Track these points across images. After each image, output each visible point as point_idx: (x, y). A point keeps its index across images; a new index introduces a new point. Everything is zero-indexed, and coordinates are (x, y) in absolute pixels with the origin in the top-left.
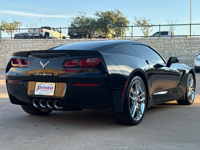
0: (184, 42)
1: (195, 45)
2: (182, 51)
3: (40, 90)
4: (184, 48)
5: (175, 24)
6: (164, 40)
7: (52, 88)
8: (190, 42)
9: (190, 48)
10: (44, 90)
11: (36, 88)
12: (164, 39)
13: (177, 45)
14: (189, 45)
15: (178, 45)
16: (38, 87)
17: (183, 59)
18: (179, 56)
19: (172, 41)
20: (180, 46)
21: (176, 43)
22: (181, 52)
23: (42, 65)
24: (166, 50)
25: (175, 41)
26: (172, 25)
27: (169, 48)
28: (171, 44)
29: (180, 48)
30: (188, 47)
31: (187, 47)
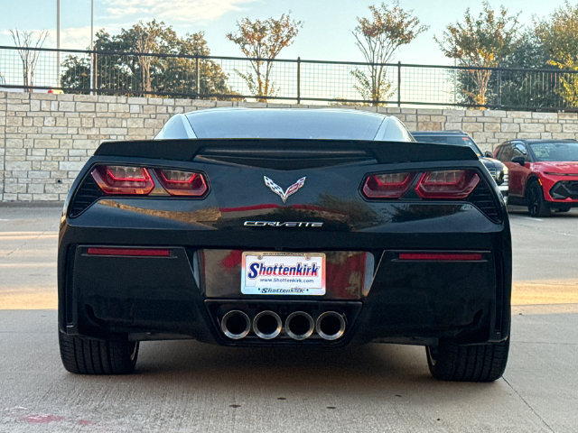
0: (75, 111)
1: (110, 121)
2: (66, 141)
3: (259, 277)
4: (74, 131)
5: (38, 47)
6: (4, 100)
7: (314, 271)
8: (95, 112)
9: (94, 132)
10: (280, 277)
11: (246, 270)
12: (6, 98)
13: (51, 119)
14: (91, 121)
15: (56, 118)
16: (252, 267)
17: (72, 168)
18: (57, 157)
19: (35, 105)
20: (62, 122)
21: (48, 114)
22: (65, 144)
23: (277, 191)
24: (14, 136)
25: (45, 106)
26: (28, 49)
27: (24, 129)
28: (29, 114)
29: (61, 130)
30: (90, 128)
31: (83, 128)
